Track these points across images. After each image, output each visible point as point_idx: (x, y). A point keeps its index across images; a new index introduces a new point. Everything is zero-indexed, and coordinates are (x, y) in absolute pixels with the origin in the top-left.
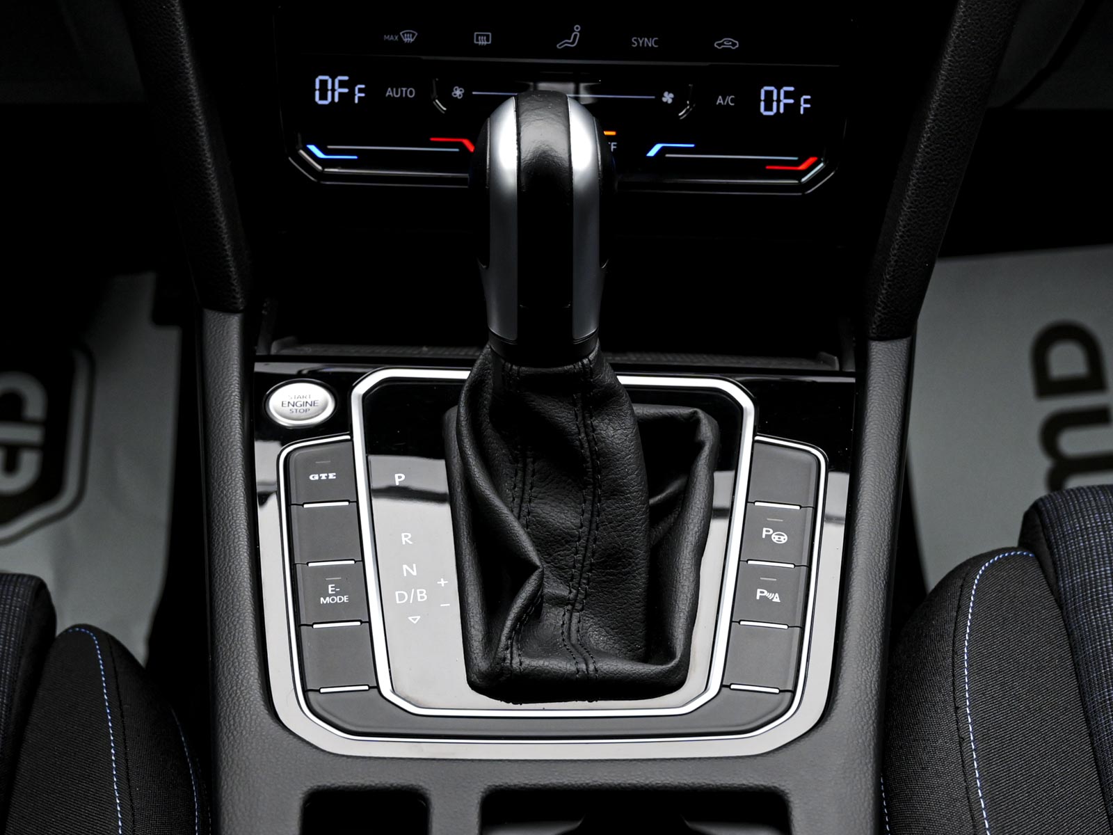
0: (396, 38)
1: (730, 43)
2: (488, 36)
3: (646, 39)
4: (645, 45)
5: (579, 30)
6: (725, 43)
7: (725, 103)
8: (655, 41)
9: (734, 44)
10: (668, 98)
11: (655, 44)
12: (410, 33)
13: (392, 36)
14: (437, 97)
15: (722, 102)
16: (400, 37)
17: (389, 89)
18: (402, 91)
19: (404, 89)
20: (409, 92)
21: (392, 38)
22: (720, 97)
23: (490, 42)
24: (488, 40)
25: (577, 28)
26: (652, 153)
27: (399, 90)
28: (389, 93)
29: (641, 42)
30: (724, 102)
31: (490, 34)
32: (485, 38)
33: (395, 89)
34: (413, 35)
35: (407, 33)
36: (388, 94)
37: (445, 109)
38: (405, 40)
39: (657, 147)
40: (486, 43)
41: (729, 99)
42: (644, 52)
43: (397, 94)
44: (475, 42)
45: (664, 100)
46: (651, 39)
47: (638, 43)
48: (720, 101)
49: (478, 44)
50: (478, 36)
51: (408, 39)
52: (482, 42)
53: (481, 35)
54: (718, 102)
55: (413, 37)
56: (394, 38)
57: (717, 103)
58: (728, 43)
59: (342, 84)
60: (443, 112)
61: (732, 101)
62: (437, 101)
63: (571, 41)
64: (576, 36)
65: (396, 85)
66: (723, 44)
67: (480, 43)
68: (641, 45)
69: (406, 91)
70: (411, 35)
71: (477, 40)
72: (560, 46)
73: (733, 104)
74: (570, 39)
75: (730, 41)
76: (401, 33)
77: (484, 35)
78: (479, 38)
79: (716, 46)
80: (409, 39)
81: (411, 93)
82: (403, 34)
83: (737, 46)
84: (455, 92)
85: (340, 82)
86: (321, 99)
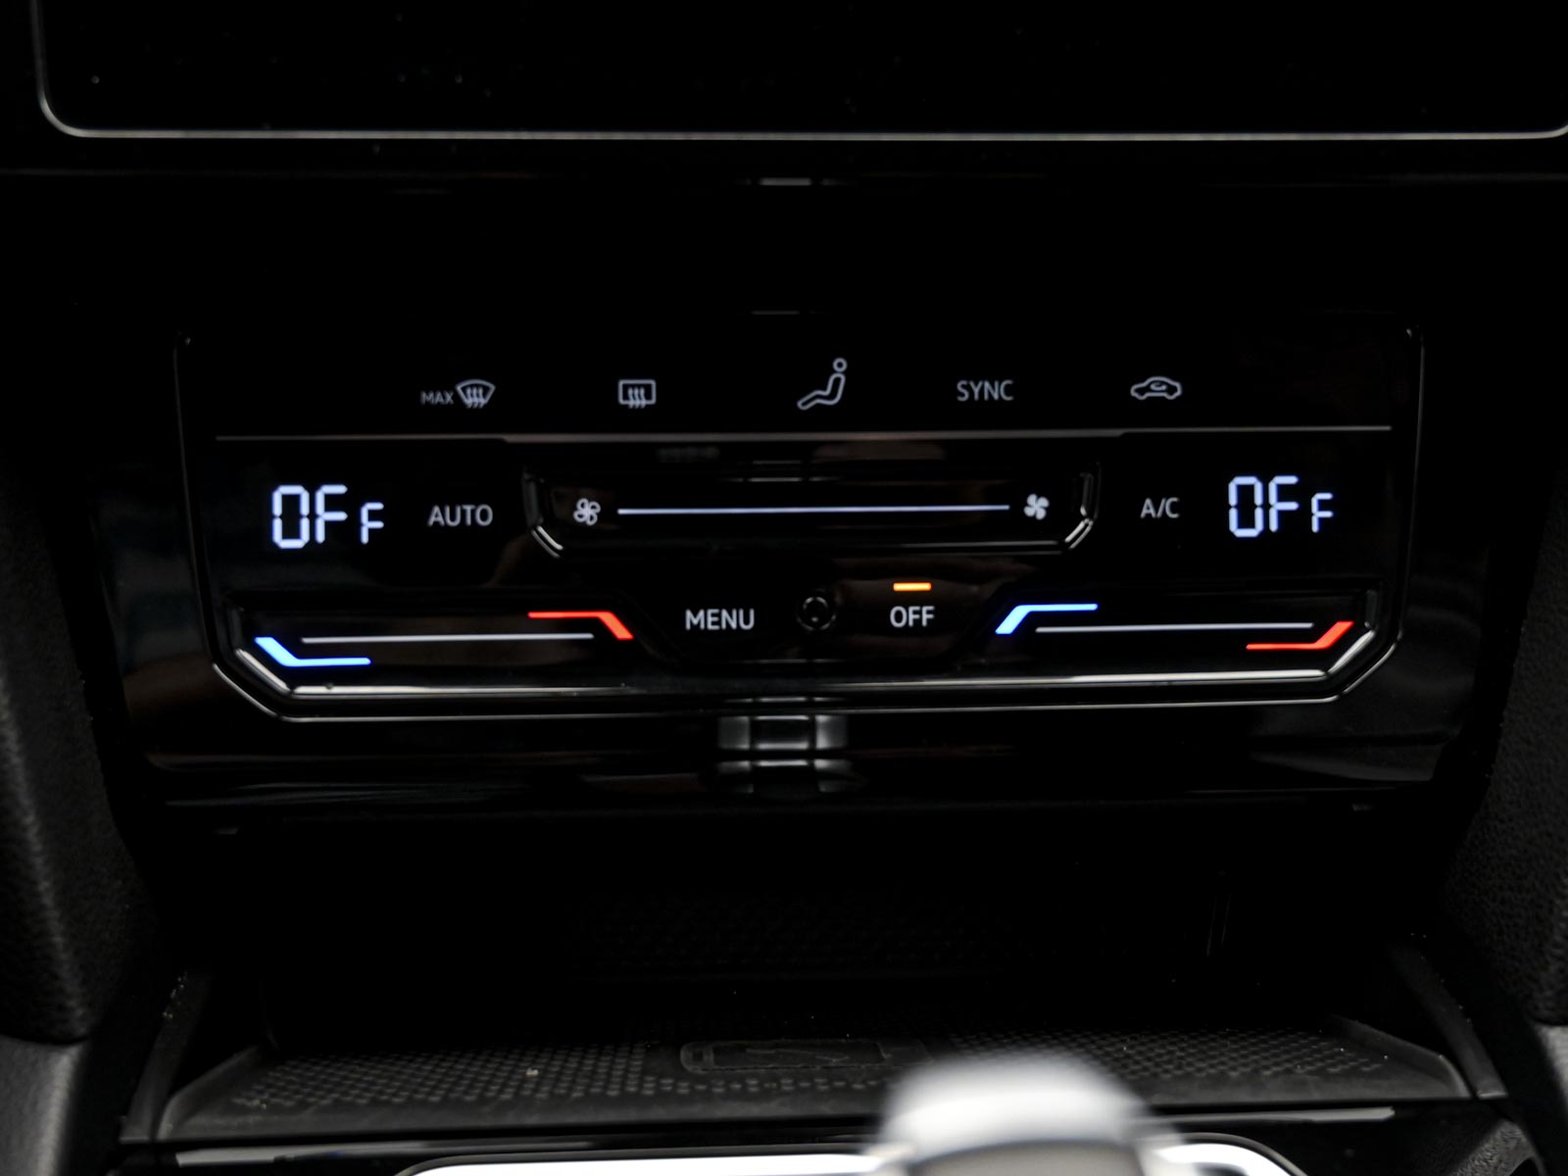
0: (449, 397)
1: (1164, 387)
2: (648, 388)
3: (987, 385)
4: (986, 397)
5: (845, 367)
6: (1153, 387)
7: (1159, 514)
8: (1007, 387)
9: (1171, 390)
10: (1037, 507)
11: (1007, 394)
12: (477, 386)
13: (439, 394)
14: (541, 520)
15: (1152, 511)
16: (456, 397)
17: (436, 509)
18: (463, 513)
19: (468, 508)
20: (479, 514)
21: (439, 398)
22: (1148, 502)
23: (653, 401)
24: (648, 396)
25: (840, 366)
26: (1008, 626)
27: (458, 510)
28: (436, 516)
29: (976, 390)
30: (1157, 510)
32: (642, 391)
33: (448, 510)
34: (486, 390)
35: (472, 386)
36: (432, 519)
37: (559, 547)
38: (469, 401)
39: (1018, 614)
40: (644, 402)
41: (1166, 504)
42: (985, 413)
43: (453, 518)
44: (622, 401)
45: (1029, 512)
46: (996, 384)
47: (971, 393)
48: (1148, 509)
49: (627, 406)
50: (626, 387)
51: (475, 398)
52: (637, 400)
53: (633, 386)
54: (1144, 512)
55: (484, 395)
56: (444, 398)
57: (1143, 515)
58: (1159, 387)
59: (332, 503)
60: (555, 555)
61: (1174, 507)
62: (541, 530)
63: (827, 392)
64: (837, 381)
65: (451, 500)
66: (1148, 389)
67: (631, 403)
68: (976, 397)
69: (473, 512)
70: (481, 391)
71: (626, 397)
72: (804, 404)
73: (1175, 516)
74: (825, 389)
75: (1163, 383)
76: (459, 388)
77: (639, 386)
78: (630, 392)
79: (1133, 393)
80: (476, 400)
81: (484, 515)
82: (464, 389)
83: (1178, 393)
84: (581, 511)
85: (329, 498)
86: (286, 535)
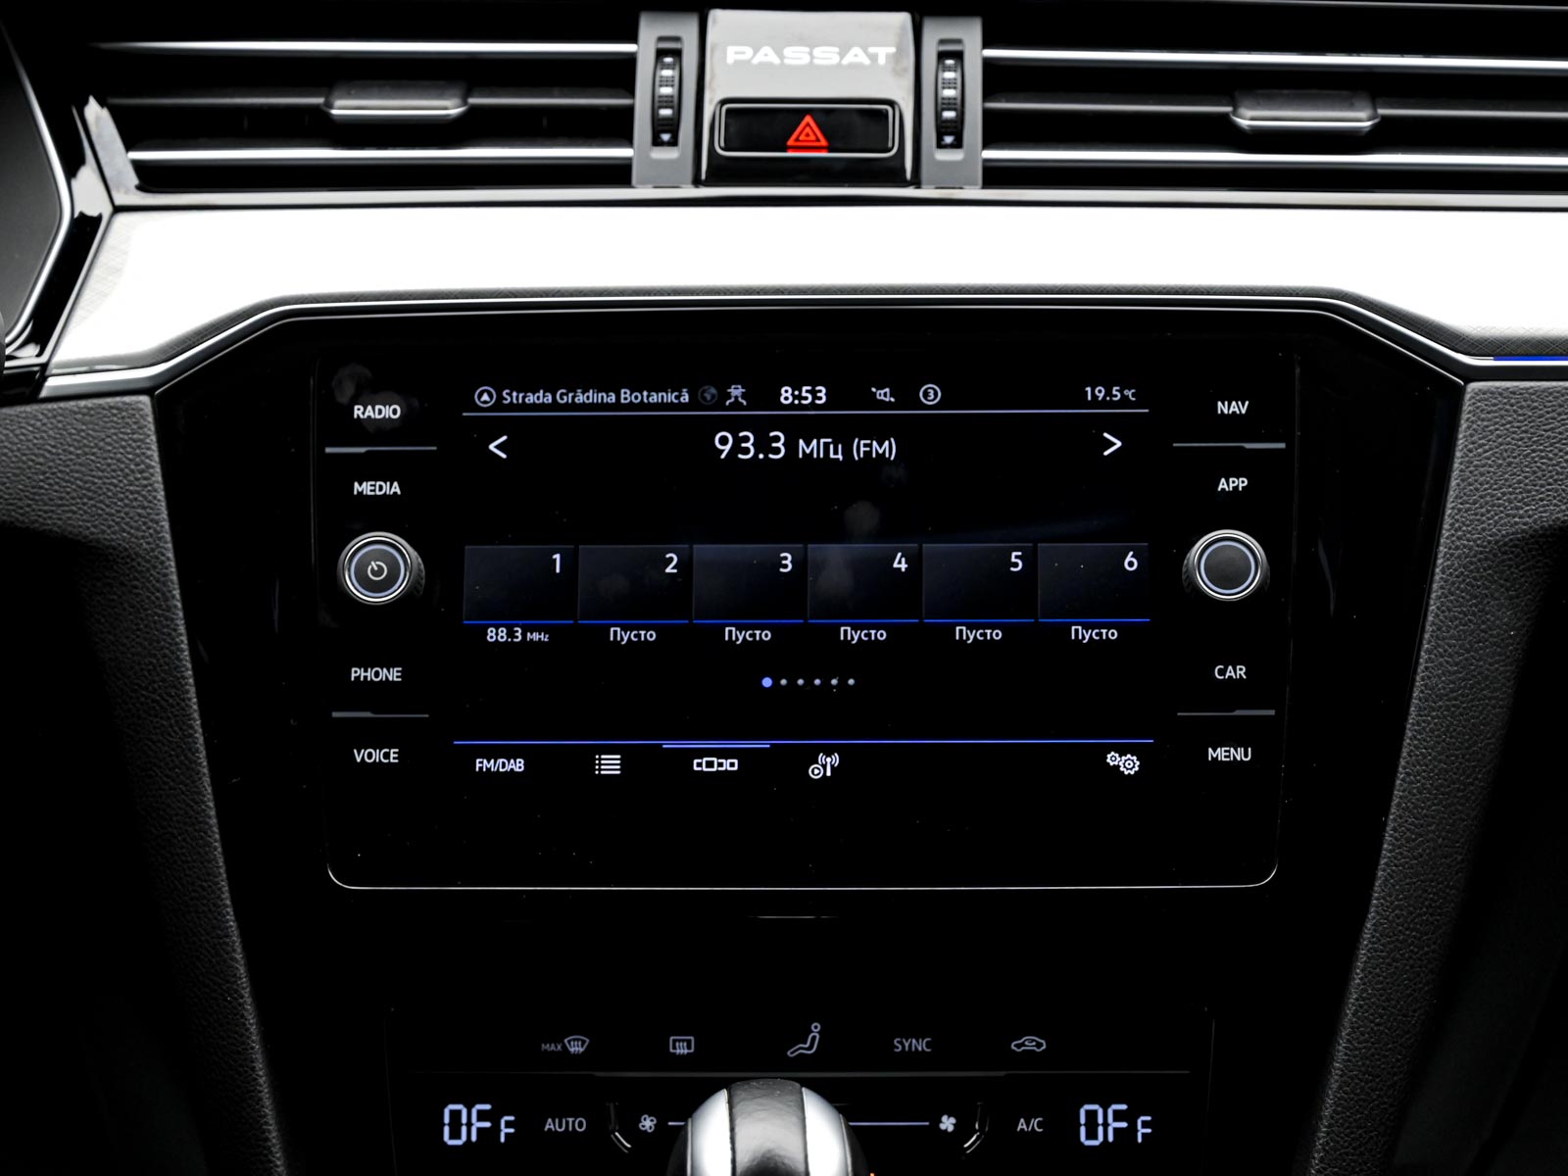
0: (559, 1047)
1: (1034, 1043)
2: (689, 1042)
3: (914, 1041)
4: (913, 1049)
5: (819, 1028)
6: (1026, 1043)
7: (1030, 1129)
8: (927, 1042)
9: (1039, 1045)
10: (948, 1124)
11: (928, 1047)
12: (578, 1040)
13: (553, 1045)
14: (617, 1128)
15: (1025, 1127)
16: (564, 1046)
17: (550, 1120)
18: (567, 1123)
19: (571, 1120)
20: (577, 1124)
21: (553, 1047)
22: (1022, 1120)
23: (692, 1051)
24: (689, 1047)
25: (816, 1028)
27: (564, 1121)
28: (549, 1125)
29: (907, 1045)
30: (1028, 1127)
31: (692, 1038)
32: (685, 1044)
33: (557, 1121)
34: (583, 1042)
35: (574, 1040)
36: (547, 1127)
37: (629, 1146)
38: (572, 1050)
40: (686, 1051)
41: (1035, 1122)
42: (912, 1059)
43: (560, 1127)
44: (672, 1050)
45: (943, 1127)
46: (920, 1041)
47: (903, 1046)
48: (1022, 1125)
49: (675, 1054)
50: (675, 1041)
51: (576, 1048)
52: (682, 1050)
53: (679, 1041)
54: (1020, 1127)
55: (582, 1046)
56: (556, 1047)
57: (1018, 1129)
58: (1030, 1043)
59: (482, 1116)
60: (626, 1151)
61: (1039, 1125)
62: (617, 1134)
63: (807, 1046)
64: (814, 1038)
65: (560, 1114)
66: (1023, 1044)
67: (678, 1051)
68: (907, 1049)
69: (574, 1122)
70: (580, 1043)
71: (674, 1048)
72: (792, 1053)
73: (1041, 1130)
74: (805, 1043)
75: (1033, 1041)
76: (566, 1041)
77: (683, 1041)
78: (677, 1044)
79: (1013, 1047)
80: (577, 1049)
81: (581, 1125)
82: (569, 1042)
83: (1044, 1047)
84: (644, 1123)
85: (479, 1112)
86: (452, 1137)
